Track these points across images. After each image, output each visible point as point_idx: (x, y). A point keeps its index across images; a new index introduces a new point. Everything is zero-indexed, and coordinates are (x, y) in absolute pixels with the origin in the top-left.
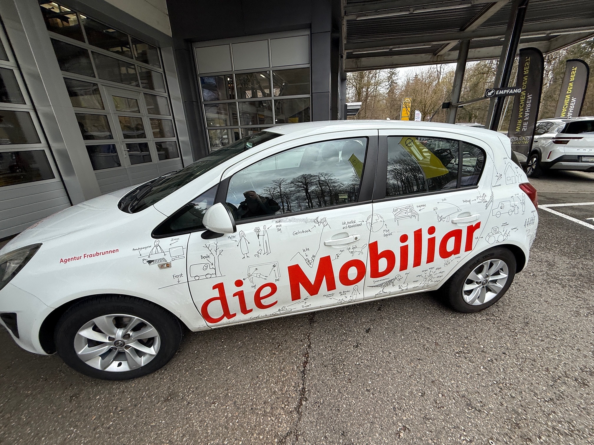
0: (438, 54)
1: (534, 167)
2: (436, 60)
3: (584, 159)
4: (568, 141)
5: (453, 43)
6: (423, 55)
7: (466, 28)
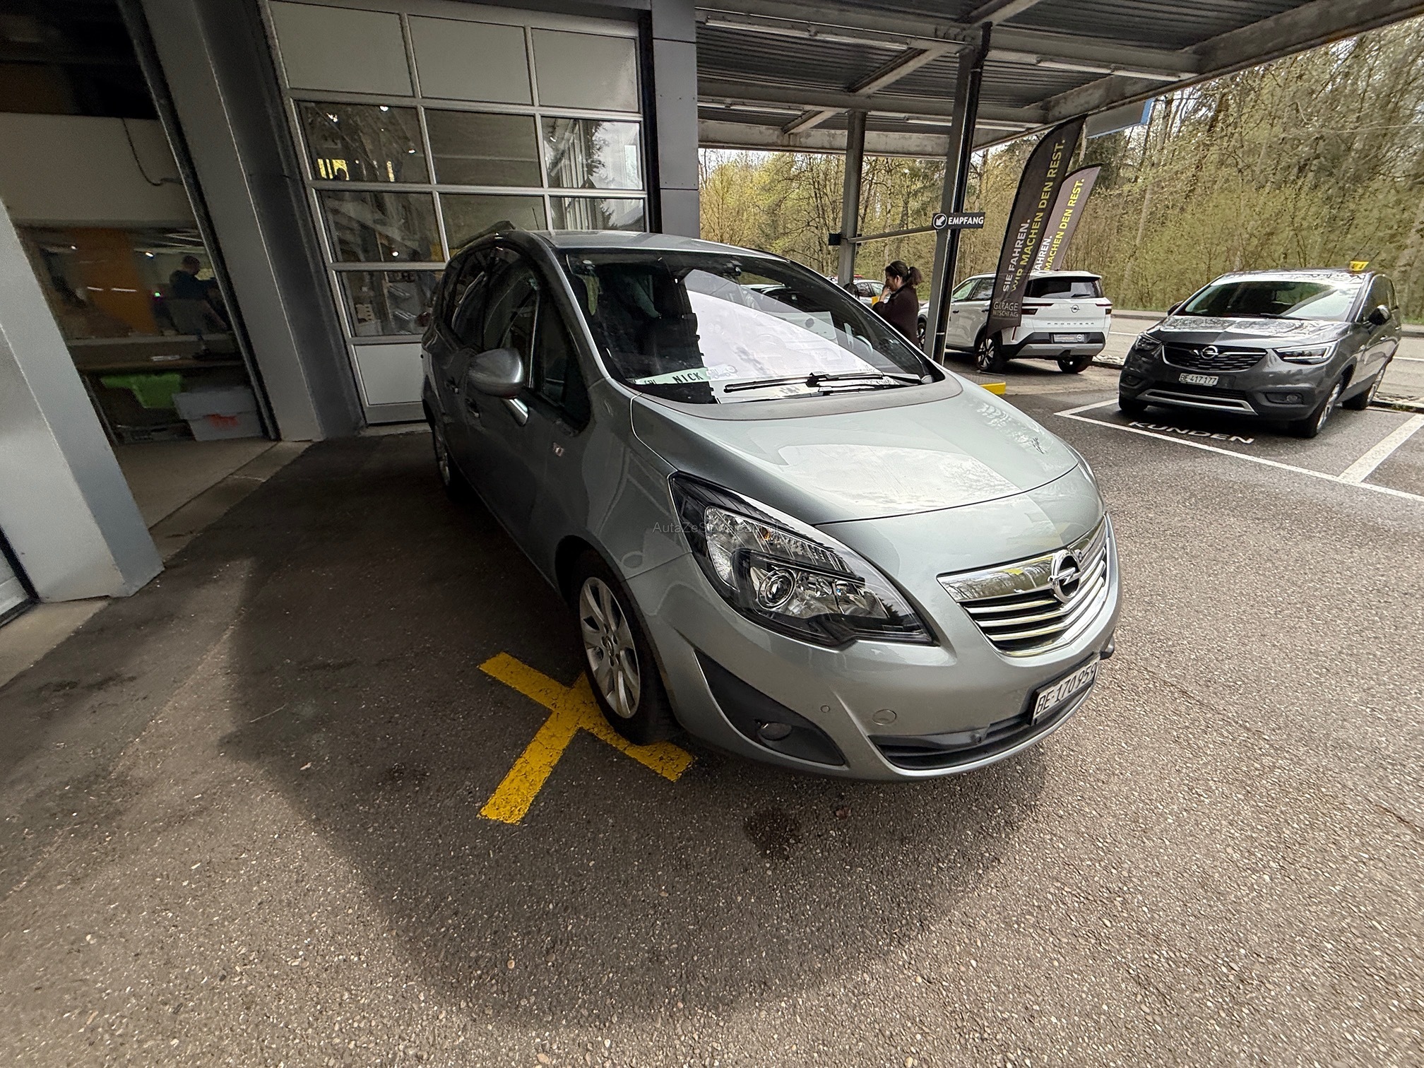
0: (792, 131)
1: (991, 354)
2: (786, 143)
3: (1057, 338)
4: (1036, 310)
5: (828, 113)
6: (763, 128)
7: (861, 88)
